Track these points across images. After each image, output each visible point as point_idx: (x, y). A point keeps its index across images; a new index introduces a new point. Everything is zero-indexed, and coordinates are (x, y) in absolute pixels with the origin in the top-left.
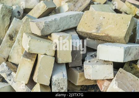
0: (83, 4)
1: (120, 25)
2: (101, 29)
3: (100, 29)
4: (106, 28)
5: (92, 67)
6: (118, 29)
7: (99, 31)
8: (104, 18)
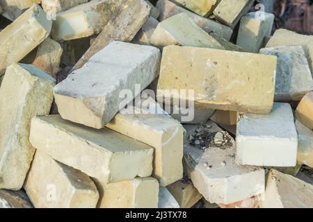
0: (135, 20)
1: (257, 79)
2: (217, 91)
3: (214, 91)
4: (228, 88)
5: (228, 181)
6: (254, 88)
7: (214, 96)
8: (216, 63)
